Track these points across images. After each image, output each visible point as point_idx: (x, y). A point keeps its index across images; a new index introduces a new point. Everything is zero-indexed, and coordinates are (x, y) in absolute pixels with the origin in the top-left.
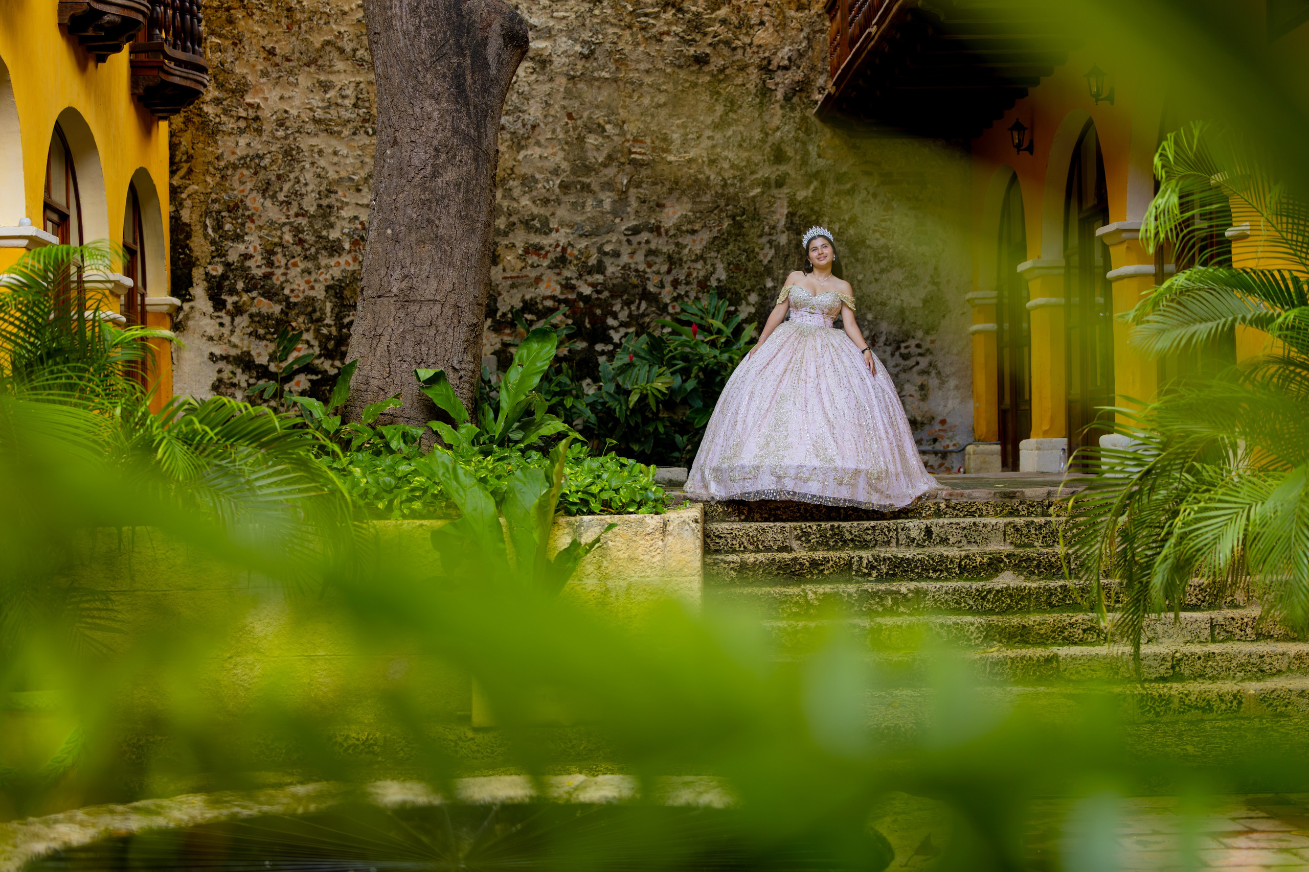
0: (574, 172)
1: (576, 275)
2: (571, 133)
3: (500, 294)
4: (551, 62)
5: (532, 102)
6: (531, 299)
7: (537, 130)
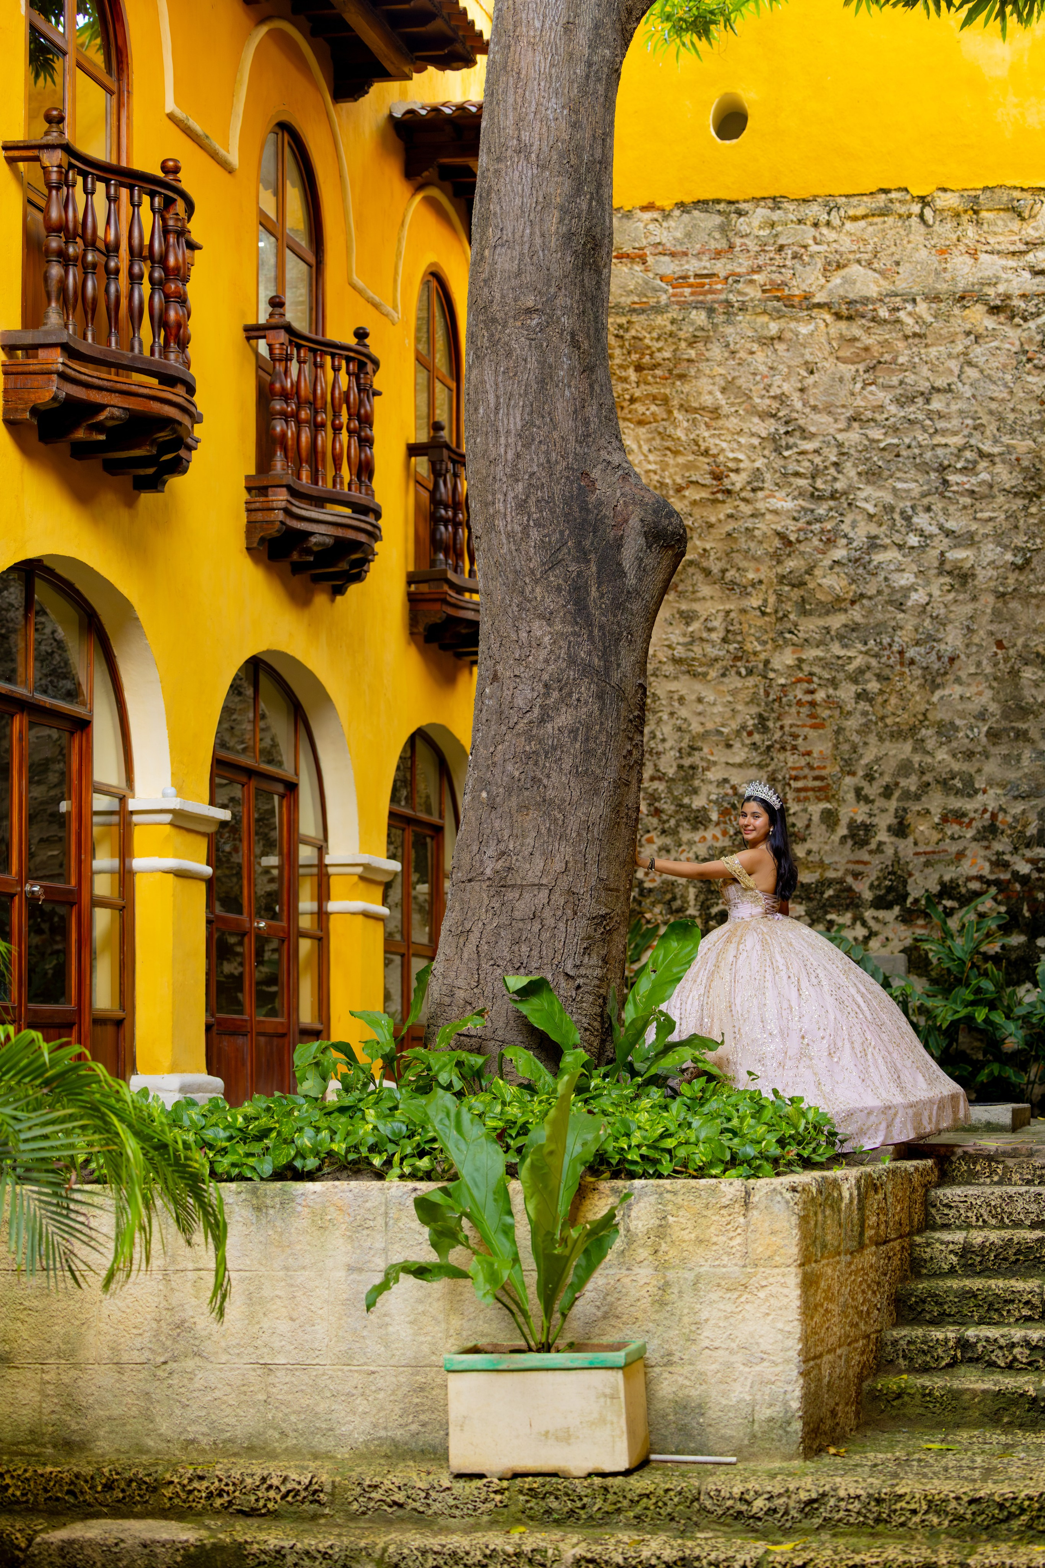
0: (1005, 716)
1: (1009, 848)
2: (1001, 666)
3: (910, 875)
4: (974, 576)
5: (949, 627)
6: (951, 881)
7: (957, 663)
